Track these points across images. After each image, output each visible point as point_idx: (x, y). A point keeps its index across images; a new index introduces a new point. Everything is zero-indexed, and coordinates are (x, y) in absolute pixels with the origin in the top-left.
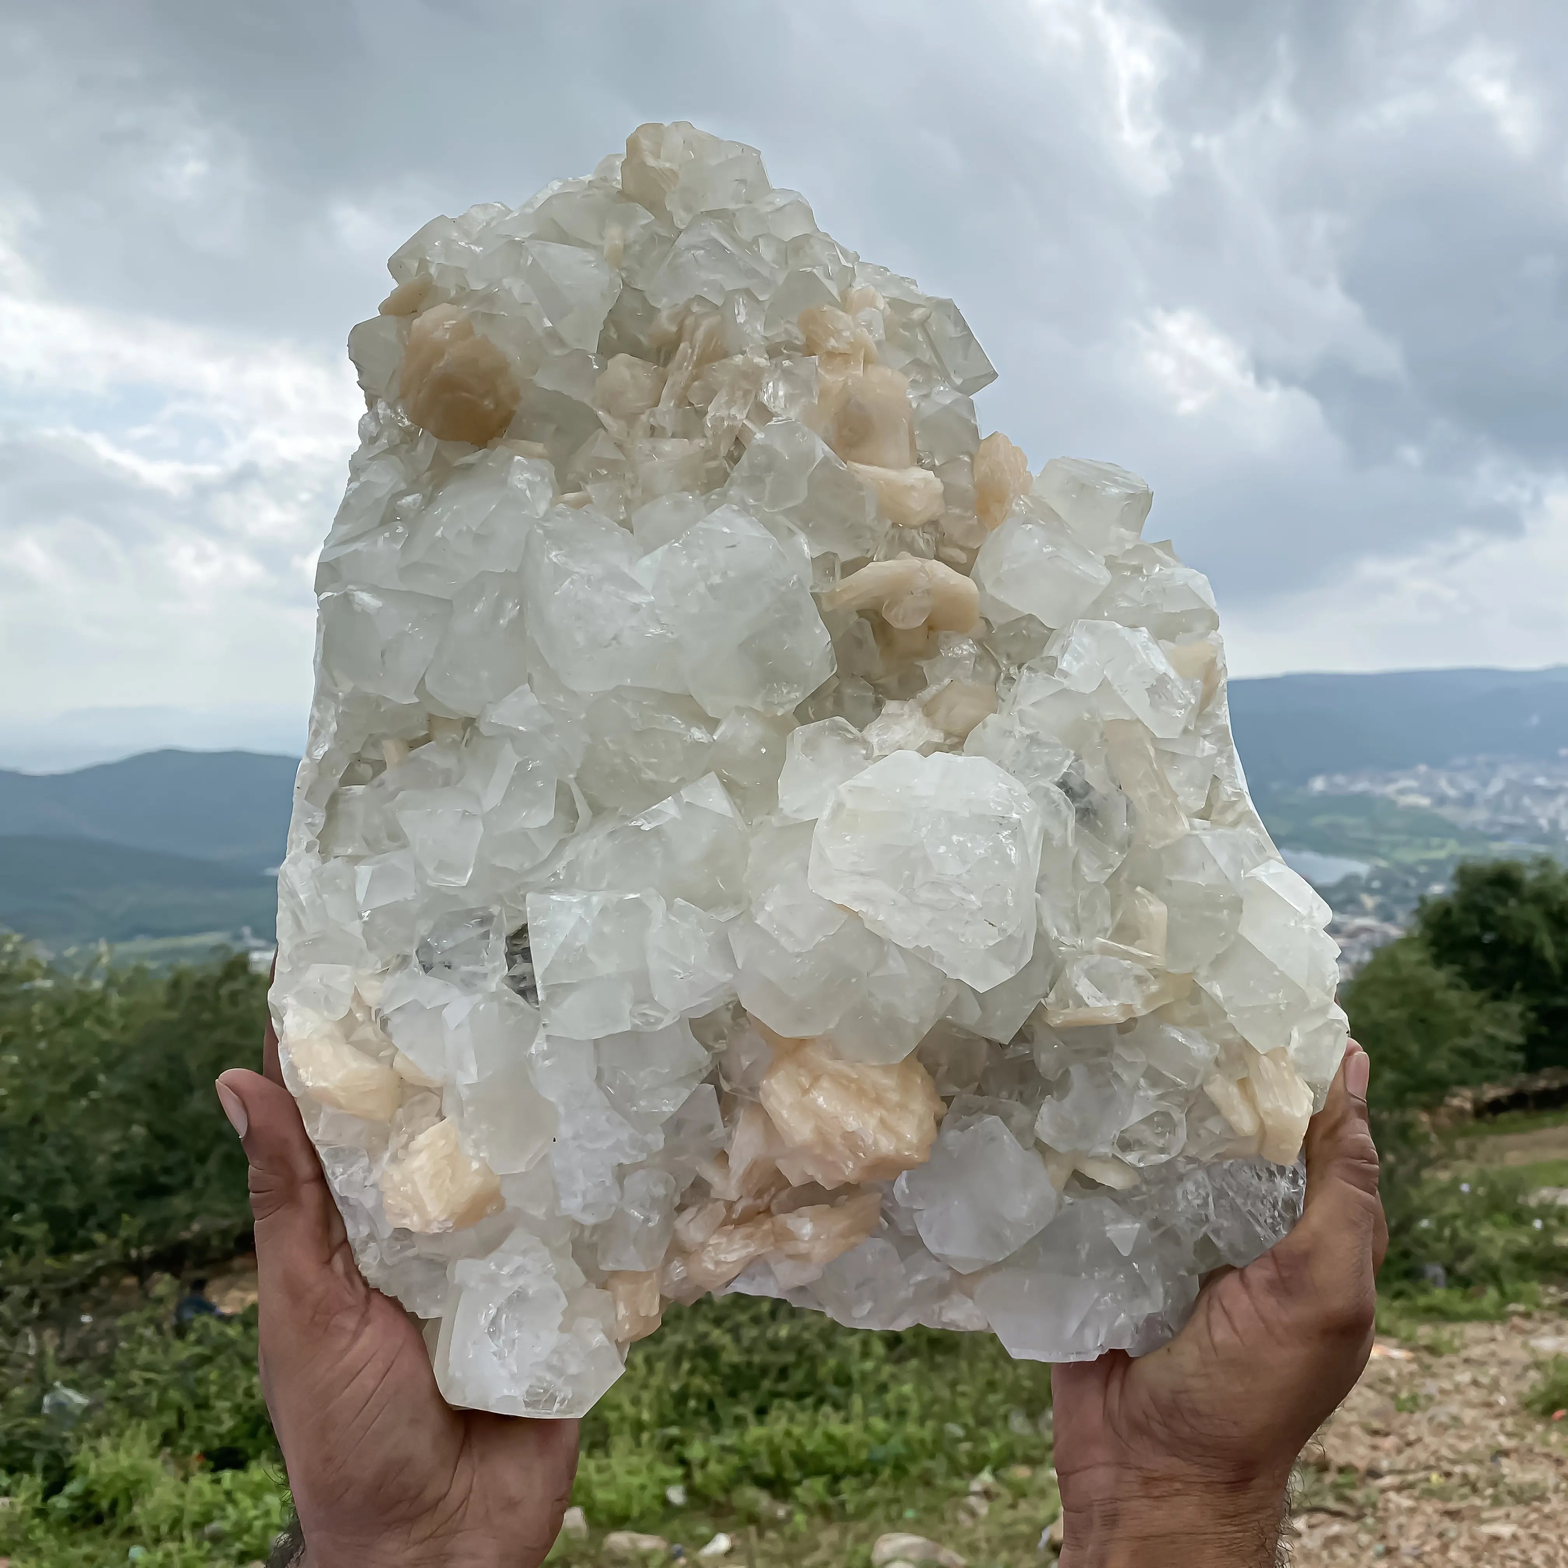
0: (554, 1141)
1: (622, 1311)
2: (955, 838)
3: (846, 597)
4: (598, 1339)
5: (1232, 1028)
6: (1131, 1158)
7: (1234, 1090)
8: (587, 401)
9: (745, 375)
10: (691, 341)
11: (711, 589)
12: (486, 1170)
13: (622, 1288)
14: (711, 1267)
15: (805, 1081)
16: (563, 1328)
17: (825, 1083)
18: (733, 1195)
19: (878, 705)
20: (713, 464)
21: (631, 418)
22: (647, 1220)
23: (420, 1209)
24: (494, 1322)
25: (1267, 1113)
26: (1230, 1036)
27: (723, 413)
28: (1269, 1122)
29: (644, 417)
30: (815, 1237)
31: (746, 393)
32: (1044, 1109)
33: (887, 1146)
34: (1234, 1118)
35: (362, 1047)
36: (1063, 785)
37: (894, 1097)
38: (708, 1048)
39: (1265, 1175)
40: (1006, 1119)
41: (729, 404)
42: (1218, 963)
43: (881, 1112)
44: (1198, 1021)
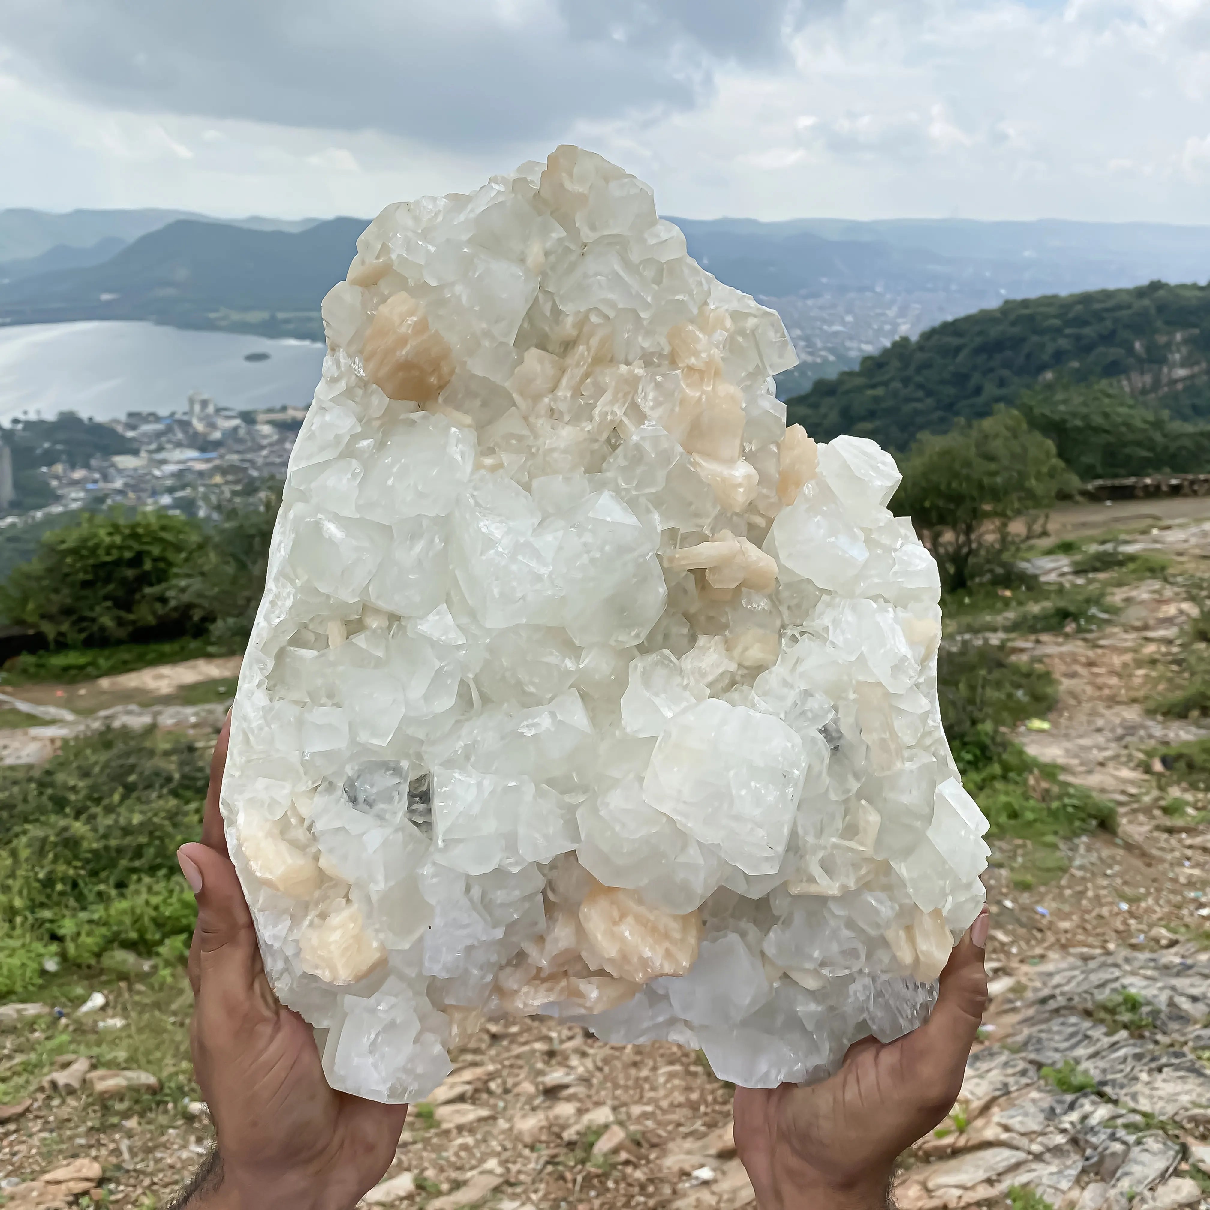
0: (430, 928)
1: (455, 1030)
2: (753, 784)
3: (683, 563)
4: (438, 1049)
5: (909, 896)
6: (825, 971)
7: (902, 934)
8: (507, 385)
9: (627, 382)
11: (593, 561)
13: (457, 1016)
14: (521, 1006)
15: (616, 914)
16: (416, 1041)
17: (630, 919)
18: (543, 964)
19: (693, 639)
20: (596, 446)
21: (537, 398)
22: (483, 977)
24: (374, 1043)
25: (922, 952)
26: (907, 901)
27: (607, 409)
28: (922, 958)
29: (546, 400)
30: (599, 999)
31: (626, 394)
32: (772, 935)
33: (668, 968)
34: (899, 954)
35: (294, 844)
36: (825, 731)
37: (677, 935)
39: (911, 986)
40: (743, 935)
41: (612, 402)
42: (907, 852)
43: (667, 944)
44: (888, 888)
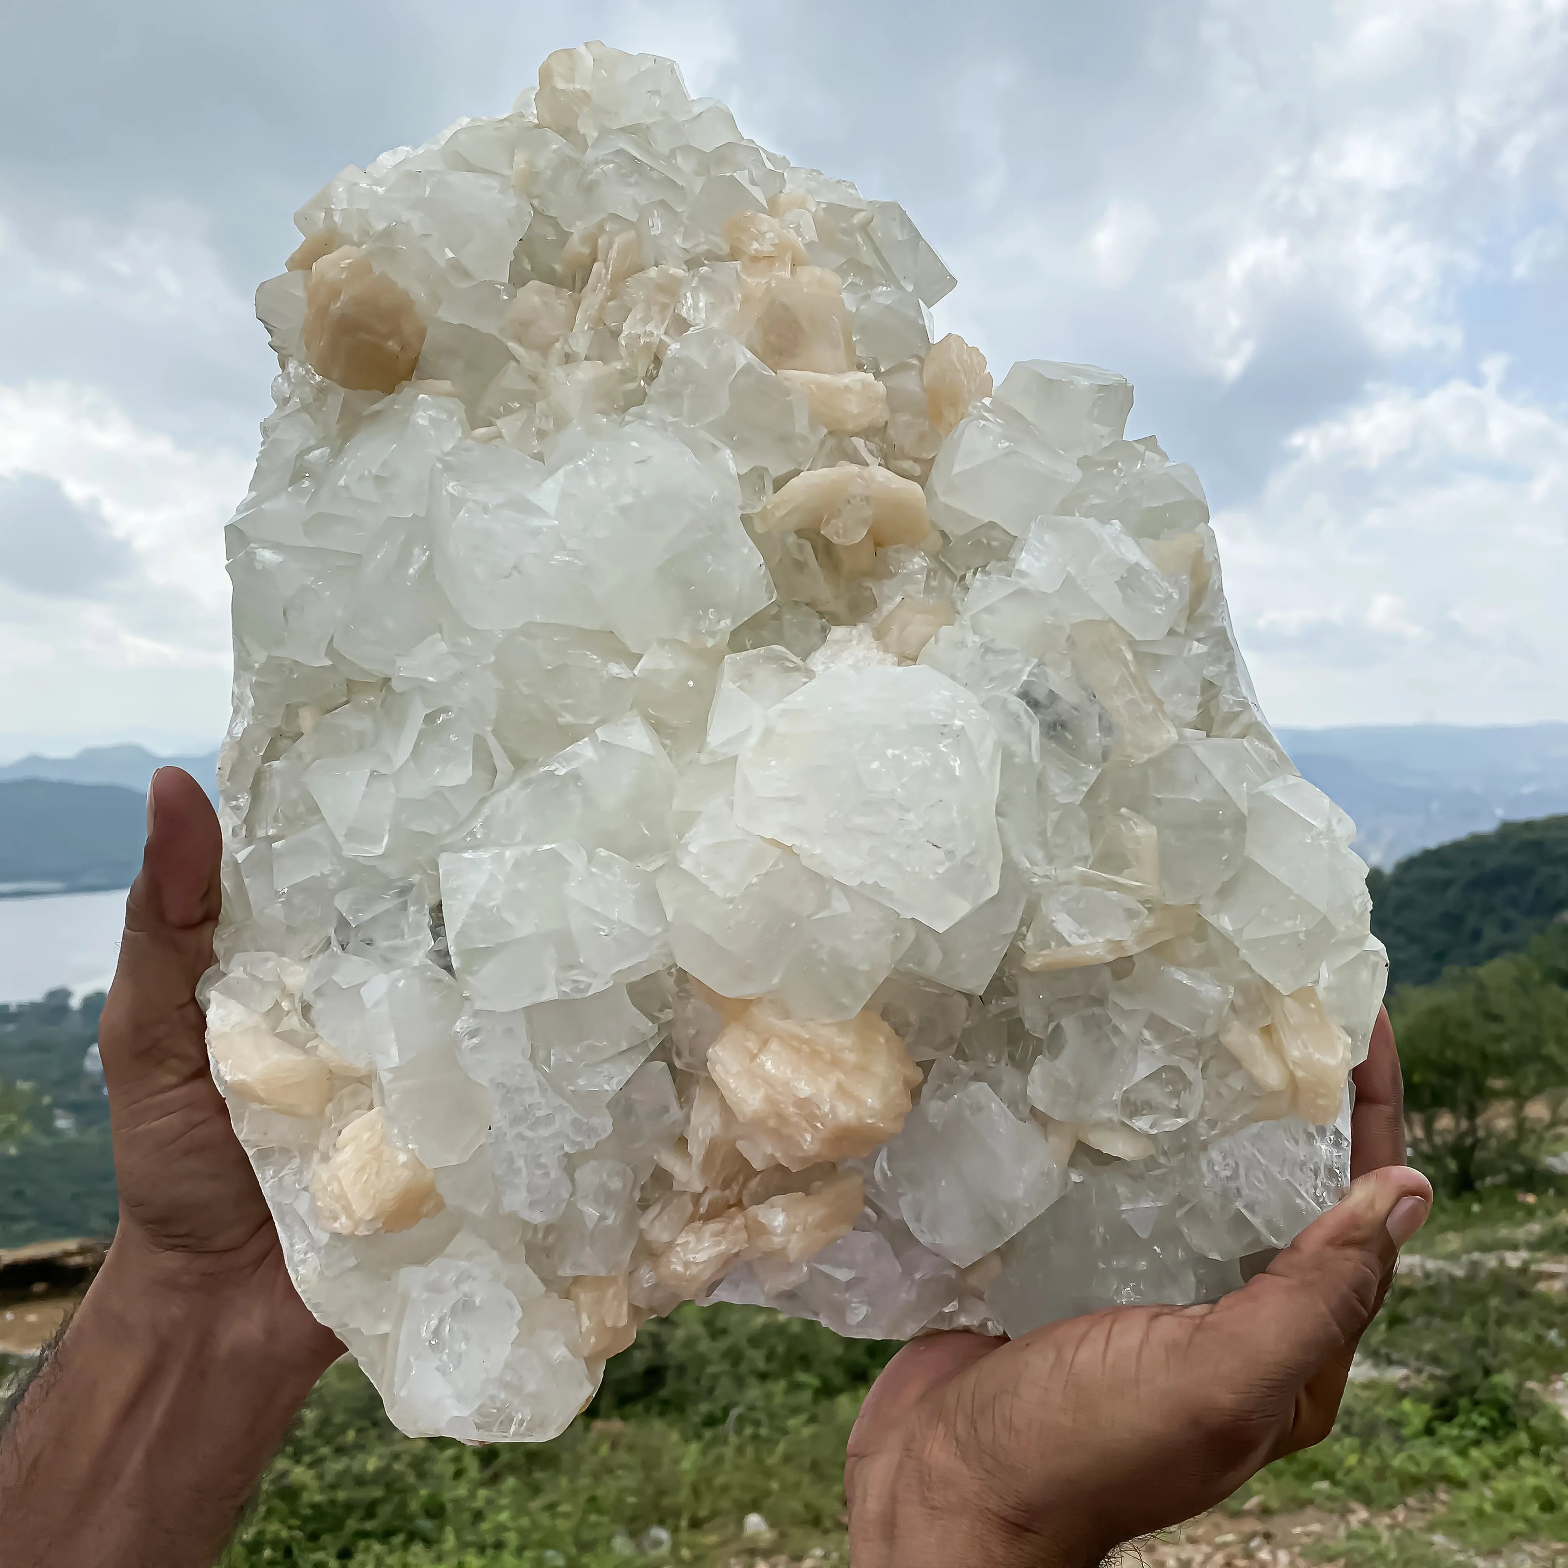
0: (490, 1129)
1: (586, 1322)
2: (890, 752)
3: (779, 514)
4: (560, 1352)
5: (1247, 966)
6: (1141, 1123)
7: (1256, 1040)
8: (495, 332)
9: (661, 288)
10: (605, 261)
11: (624, 510)
12: (416, 1163)
13: (585, 1297)
14: (680, 1269)
15: (752, 1045)
16: (519, 1342)
17: (774, 1046)
18: (697, 1186)
19: (824, 631)
20: (631, 386)
21: (545, 348)
22: (602, 1218)
23: (348, 1210)
24: (436, 1334)
25: (1294, 1063)
26: (1245, 976)
27: (639, 330)
28: (1300, 1074)
29: (558, 345)
30: (789, 1229)
31: (664, 307)
32: (1036, 1070)
33: (846, 1113)
34: (1257, 1072)
35: (288, 1038)
36: (1024, 695)
37: (851, 1057)
38: (653, 1019)
39: (1302, 1138)
40: (995, 1086)
41: (645, 321)
42: (1225, 892)
43: (837, 1076)
44: (1207, 960)
